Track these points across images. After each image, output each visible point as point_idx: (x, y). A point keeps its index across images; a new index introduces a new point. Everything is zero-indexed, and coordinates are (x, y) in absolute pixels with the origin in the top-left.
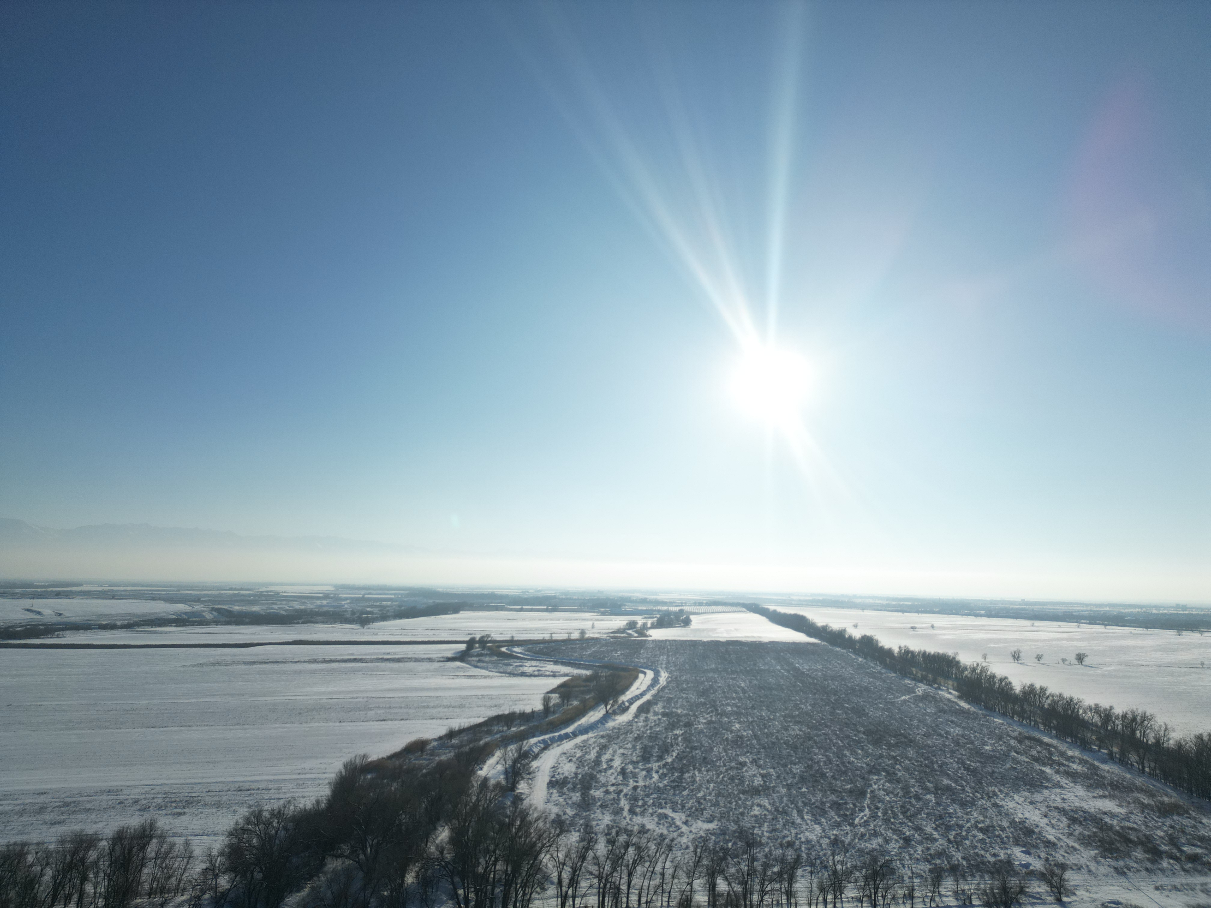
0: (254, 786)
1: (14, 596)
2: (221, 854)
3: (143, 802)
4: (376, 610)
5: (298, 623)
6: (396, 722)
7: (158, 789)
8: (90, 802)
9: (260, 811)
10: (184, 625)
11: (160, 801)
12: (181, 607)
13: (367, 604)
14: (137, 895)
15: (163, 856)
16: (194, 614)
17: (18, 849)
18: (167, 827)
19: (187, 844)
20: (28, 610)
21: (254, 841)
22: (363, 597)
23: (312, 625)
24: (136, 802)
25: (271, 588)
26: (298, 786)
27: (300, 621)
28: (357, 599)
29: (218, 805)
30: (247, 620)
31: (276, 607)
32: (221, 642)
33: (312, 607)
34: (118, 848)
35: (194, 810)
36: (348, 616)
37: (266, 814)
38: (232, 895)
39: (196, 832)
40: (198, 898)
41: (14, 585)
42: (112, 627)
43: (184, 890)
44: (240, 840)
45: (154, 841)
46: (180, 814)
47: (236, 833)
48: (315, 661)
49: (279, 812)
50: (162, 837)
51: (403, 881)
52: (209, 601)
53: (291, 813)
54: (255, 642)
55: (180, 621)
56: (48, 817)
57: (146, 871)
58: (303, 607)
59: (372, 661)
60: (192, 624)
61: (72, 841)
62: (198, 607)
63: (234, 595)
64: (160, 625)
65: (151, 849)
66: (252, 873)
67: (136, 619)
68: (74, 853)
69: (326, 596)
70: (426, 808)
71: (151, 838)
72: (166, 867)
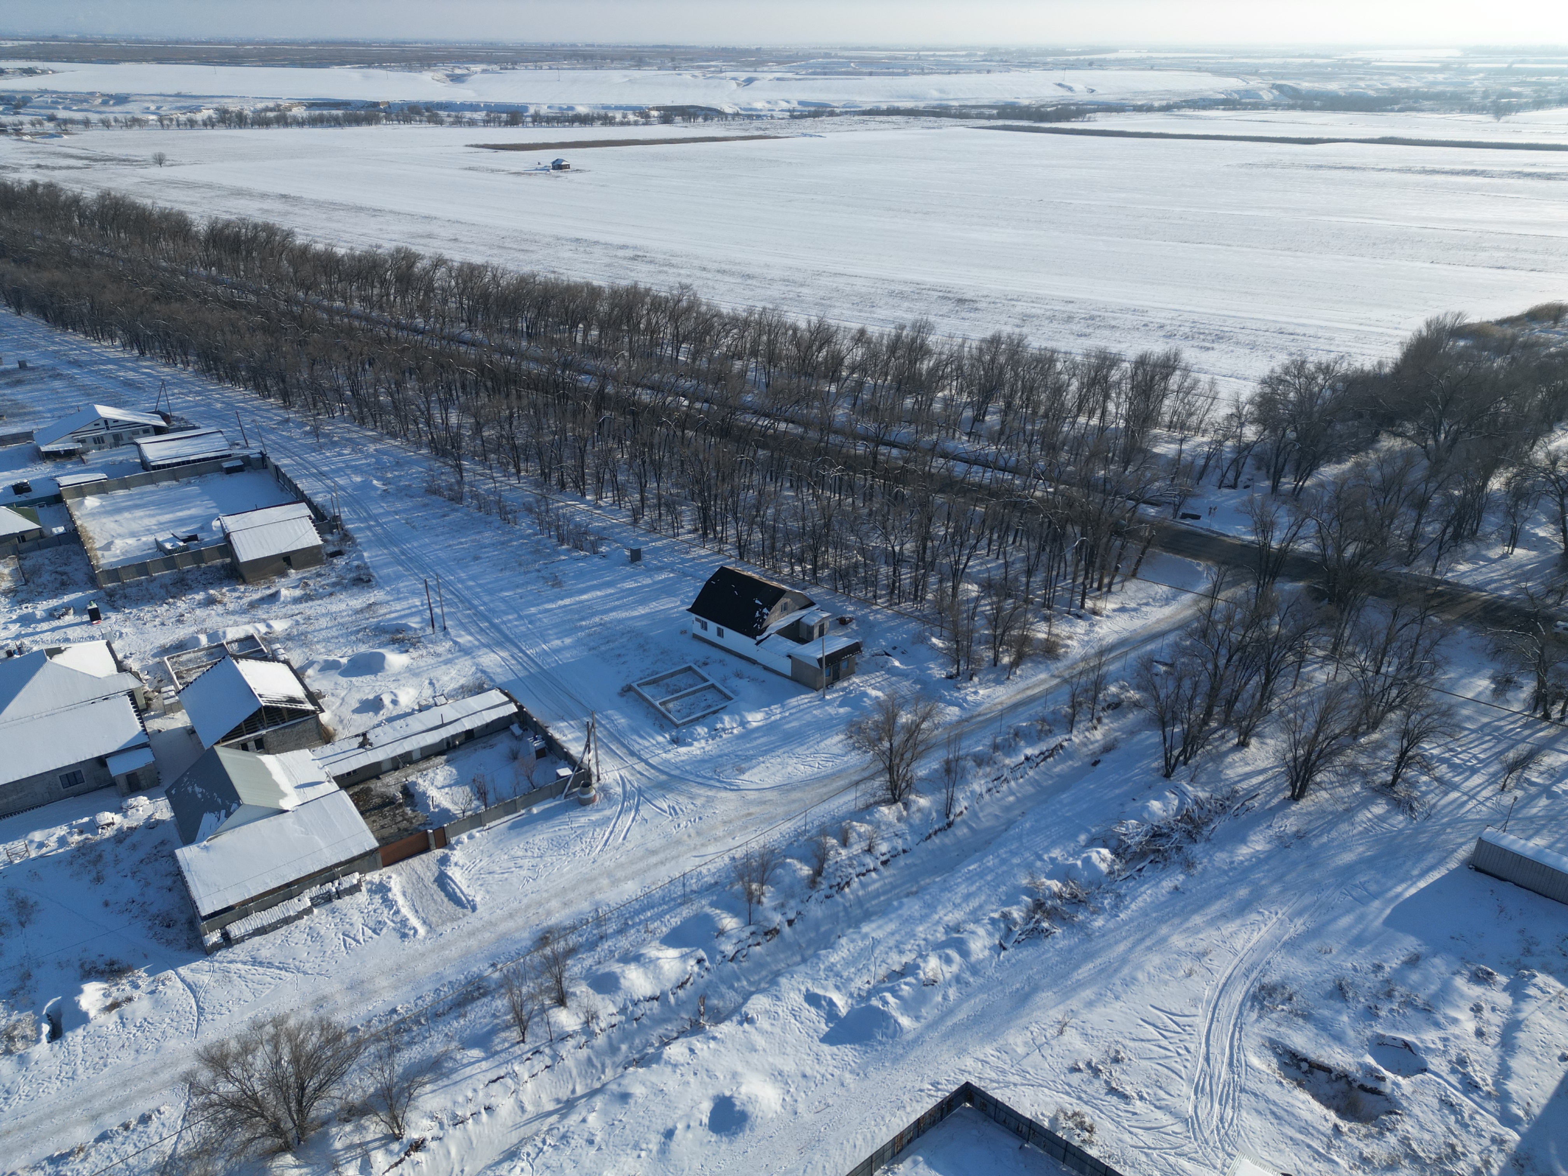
0: (1299, 330)
1: (1047, 66)
2: (1251, 402)
3: (1168, 328)
4: (1527, 91)
5: (1392, 110)
6: (1522, 273)
7: (1186, 316)
8: (1115, 319)
9: (1303, 362)
10: (1234, 109)
11: (1187, 330)
12: (1233, 84)
13: (1513, 79)
14: (1157, 424)
15: (1185, 391)
16: (1247, 93)
17: (1049, 354)
18: (1192, 361)
19: (1213, 383)
20: (1060, 85)
21: (1292, 395)
22: (1509, 68)
23: (1414, 114)
24: (1162, 327)
25: (1360, 54)
26: (1357, 339)
27: (1396, 107)
28: (1499, 72)
29: (1253, 346)
30: (1318, 104)
31: (1362, 84)
32: (1279, 135)
33: (1418, 84)
34: (1140, 372)
35: (1223, 346)
36: (1476, 100)
37: (1311, 367)
38: (1257, 449)
39: (1224, 372)
40: (1220, 443)
41: (1046, 53)
42: (1148, 109)
43: (1205, 431)
44: (1274, 391)
45: (1178, 372)
46: (1208, 349)
47: (1271, 381)
48: (1409, 170)
49: (1328, 367)
50: (1186, 370)
51: (1485, 484)
52: (1270, 74)
53: (1343, 371)
54: (1326, 137)
55: (1230, 103)
56: (1076, 328)
57: (1167, 402)
58: (1404, 85)
59: (1502, 175)
60: (1245, 107)
61: (1096, 357)
62: (1254, 83)
63: (1305, 65)
64: (1204, 108)
65: (1174, 380)
66: (1284, 431)
67: (1176, 99)
68: (1098, 368)
69: (1445, 67)
70: (1543, 401)
71: (1174, 369)
72: (1189, 403)
